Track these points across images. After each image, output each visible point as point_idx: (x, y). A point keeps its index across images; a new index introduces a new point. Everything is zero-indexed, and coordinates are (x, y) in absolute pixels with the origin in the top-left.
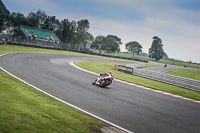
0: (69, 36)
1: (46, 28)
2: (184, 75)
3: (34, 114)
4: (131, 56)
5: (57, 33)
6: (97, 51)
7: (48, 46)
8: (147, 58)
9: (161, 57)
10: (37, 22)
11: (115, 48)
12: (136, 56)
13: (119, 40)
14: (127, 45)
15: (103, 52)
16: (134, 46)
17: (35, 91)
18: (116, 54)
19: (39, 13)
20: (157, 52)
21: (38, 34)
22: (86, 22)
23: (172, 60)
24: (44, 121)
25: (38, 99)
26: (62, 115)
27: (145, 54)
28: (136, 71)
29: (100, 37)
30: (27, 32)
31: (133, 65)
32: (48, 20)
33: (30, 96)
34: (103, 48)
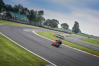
0: (33, 18)
1: (22, 13)
2: (89, 42)
3: (14, 56)
4: (63, 30)
5: (28, 16)
6: (47, 27)
7: (23, 22)
8: (71, 32)
9: (78, 32)
10: (18, 10)
11: (56, 26)
12: (65, 30)
13: (58, 22)
14: (61, 25)
15: (49, 27)
16: (65, 26)
17: (15, 44)
18: (56, 29)
19: (19, 5)
20: (76, 30)
21: (18, 16)
22: (42, 12)
23: (83, 34)
24: (18, 59)
25: (16, 48)
26: (27, 57)
27: (70, 30)
28: (65, 38)
29: (48, 20)
30: (13, 14)
31: (64, 35)
32: (23, 9)
33: (12, 46)
34: (50, 25)
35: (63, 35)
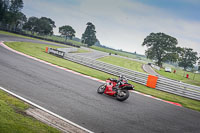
4: (63, 40)
6: (30, 33)
8: (80, 43)
9: (93, 44)
11: (48, 31)
12: (68, 41)
13: (53, 23)
14: (60, 29)
15: (35, 34)
16: (68, 31)
18: (49, 37)
20: (90, 38)
27: (77, 39)
28: (68, 55)
31: (66, 49)
34: (36, 30)
35: (64, 50)
